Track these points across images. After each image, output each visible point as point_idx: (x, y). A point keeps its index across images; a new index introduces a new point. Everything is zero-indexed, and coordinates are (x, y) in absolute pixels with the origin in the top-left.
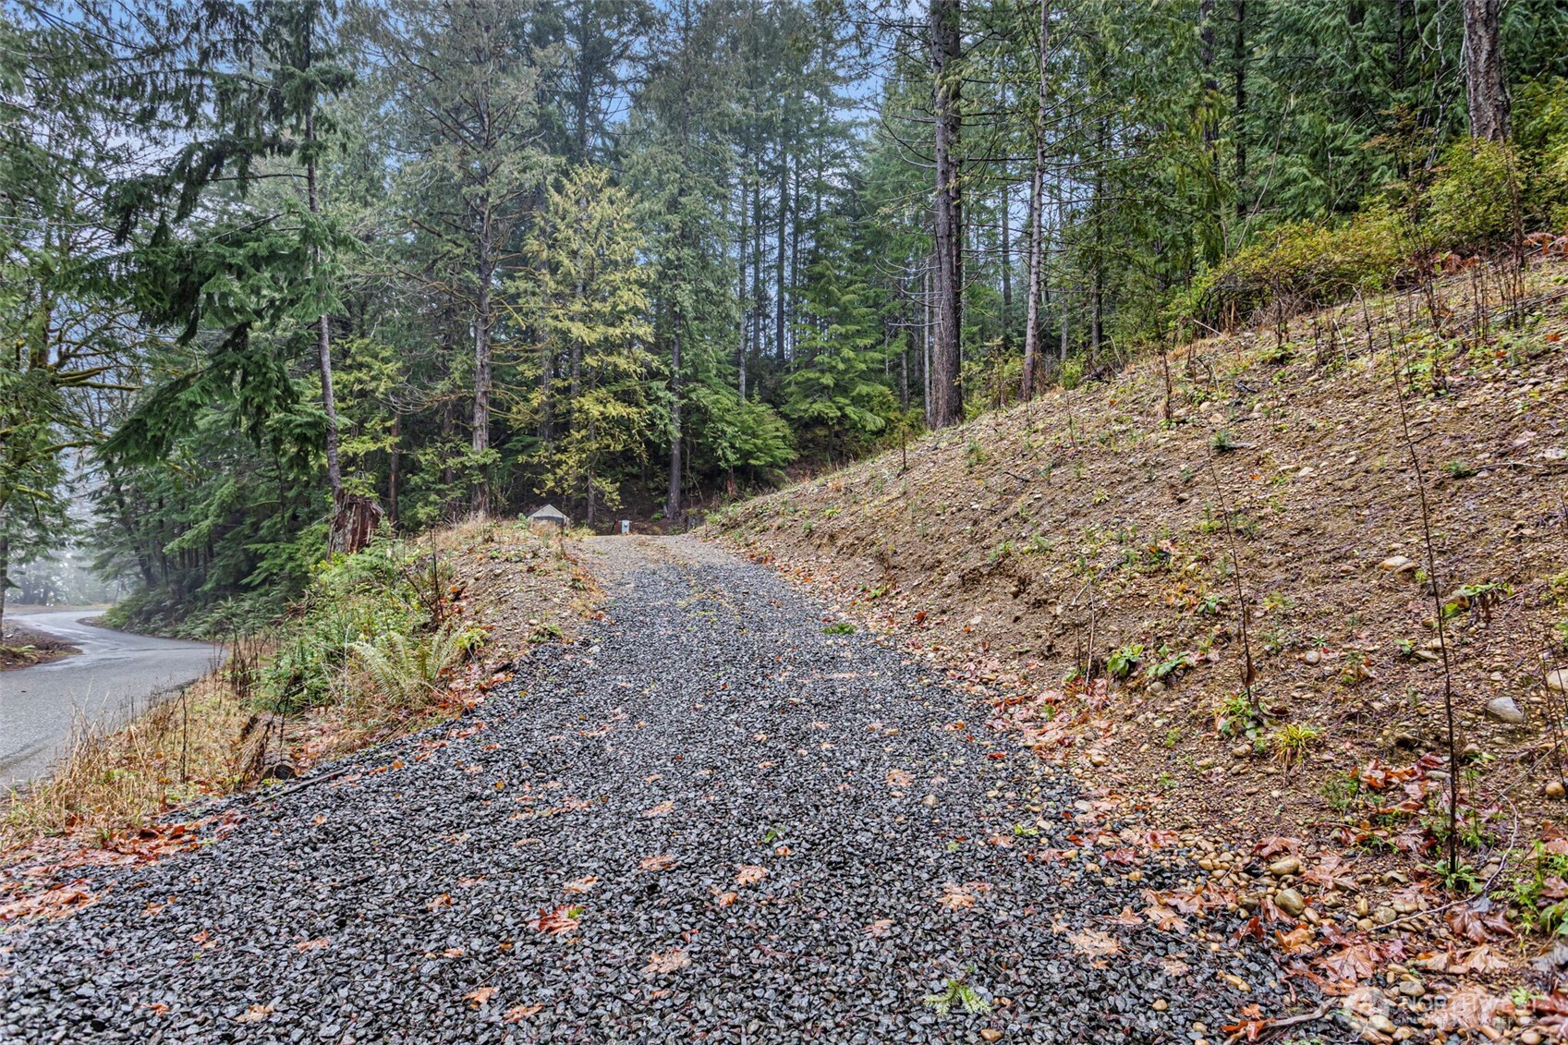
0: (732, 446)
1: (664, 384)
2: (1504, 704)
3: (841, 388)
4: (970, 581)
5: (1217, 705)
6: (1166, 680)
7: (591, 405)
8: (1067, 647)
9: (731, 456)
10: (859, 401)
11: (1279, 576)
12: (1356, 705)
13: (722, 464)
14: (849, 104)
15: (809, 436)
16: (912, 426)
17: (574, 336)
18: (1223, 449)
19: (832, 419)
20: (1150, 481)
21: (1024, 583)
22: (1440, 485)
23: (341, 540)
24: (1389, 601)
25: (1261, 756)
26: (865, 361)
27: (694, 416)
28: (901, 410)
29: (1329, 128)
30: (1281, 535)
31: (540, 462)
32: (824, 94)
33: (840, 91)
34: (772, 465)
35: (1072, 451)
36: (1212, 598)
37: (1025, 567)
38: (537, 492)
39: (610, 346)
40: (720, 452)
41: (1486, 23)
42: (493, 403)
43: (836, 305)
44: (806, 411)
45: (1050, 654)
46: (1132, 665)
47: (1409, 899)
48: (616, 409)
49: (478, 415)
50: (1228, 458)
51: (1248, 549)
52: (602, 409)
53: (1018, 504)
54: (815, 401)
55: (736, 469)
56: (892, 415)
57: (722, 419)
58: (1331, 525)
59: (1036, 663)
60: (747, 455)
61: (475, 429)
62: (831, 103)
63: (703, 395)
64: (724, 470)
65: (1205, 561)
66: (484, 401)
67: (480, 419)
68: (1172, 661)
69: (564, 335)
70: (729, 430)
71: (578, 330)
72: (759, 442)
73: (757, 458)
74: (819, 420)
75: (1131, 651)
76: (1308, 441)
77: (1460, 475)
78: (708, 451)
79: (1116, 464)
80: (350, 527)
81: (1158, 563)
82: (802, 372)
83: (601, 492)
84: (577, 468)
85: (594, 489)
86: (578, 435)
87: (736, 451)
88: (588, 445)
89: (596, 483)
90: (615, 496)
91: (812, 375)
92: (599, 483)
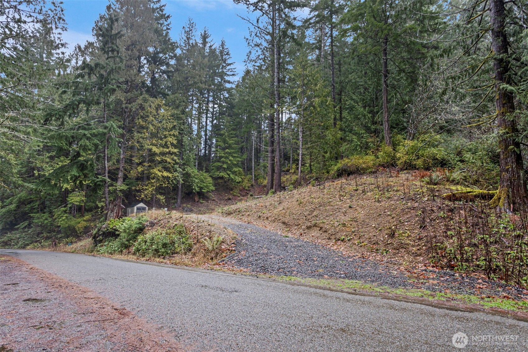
0: (197, 186)
1: (178, 166)
2: (382, 239)
3: (229, 168)
4: (309, 228)
5: (356, 242)
6: (349, 240)
7: (157, 171)
8: (333, 237)
9: (197, 189)
10: (234, 173)
11: (361, 227)
12: (370, 240)
13: (194, 191)
14: (229, 82)
15: (216, 182)
16: (248, 181)
17: (153, 151)
18: (350, 207)
19: (226, 178)
20: (339, 211)
21: (321, 228)
22: (378, 216)
23: (112, 215)
24: (373, 230)
25: (361, 246)
26: (236, 161)
27: (187, 176)
28: (245, 175)
29: (361, 132)
30: (360, 221)
31: (139, 189)
32: (222, 78)
33: (227, 78)
34: (208, 192)
35: (322, 204)
36: (353, 230)
37: (321, 225)
38: (138, 198)
39: (163, 154)
40: (194, 187)
41: (387, 122)
42: (125, 170)
43: (227, 144)
44: (218, 175)
45: (329, 239)
46: (344, 239)
47: (374, 254)
48: (166, 174)
49: (120, 174)
50: (351, 208)
51: (357, 223)
52: (161, 173)
53: (315, 213)
54: (221, 172)
55: (198, 192)
56: (243, 177)
57: (194, 177)
58: (366, 220)
59: (327, 240)
60: (201, 188)
61: (119, 178)
62: (224, 81)
63: (189, 169)
64: (194, 193)
65: (351, 225)
66: (122, 169)
67: (121, 175)
68: (349, 238)
69: (150, 150)
70: (197, 181)
71: (154, 149)
72: (205, 184)
73: (205, 189)
74: (222, 178)
75: (343, 237)
76: (362, 207)
77: (380, 215)
78: (190, 186)
79: (332, 208)
80: (115, 211)
81: (344, 225)
82: (217, 163)
83: (159, 199)
84: (152, 191)
85: (156, 198)
86: (153, 181)
87: (198, 187)
88: (155, 184)
89: (158, 196)
90: (164, 201)
91: (220, 164)
92: (159, 196)
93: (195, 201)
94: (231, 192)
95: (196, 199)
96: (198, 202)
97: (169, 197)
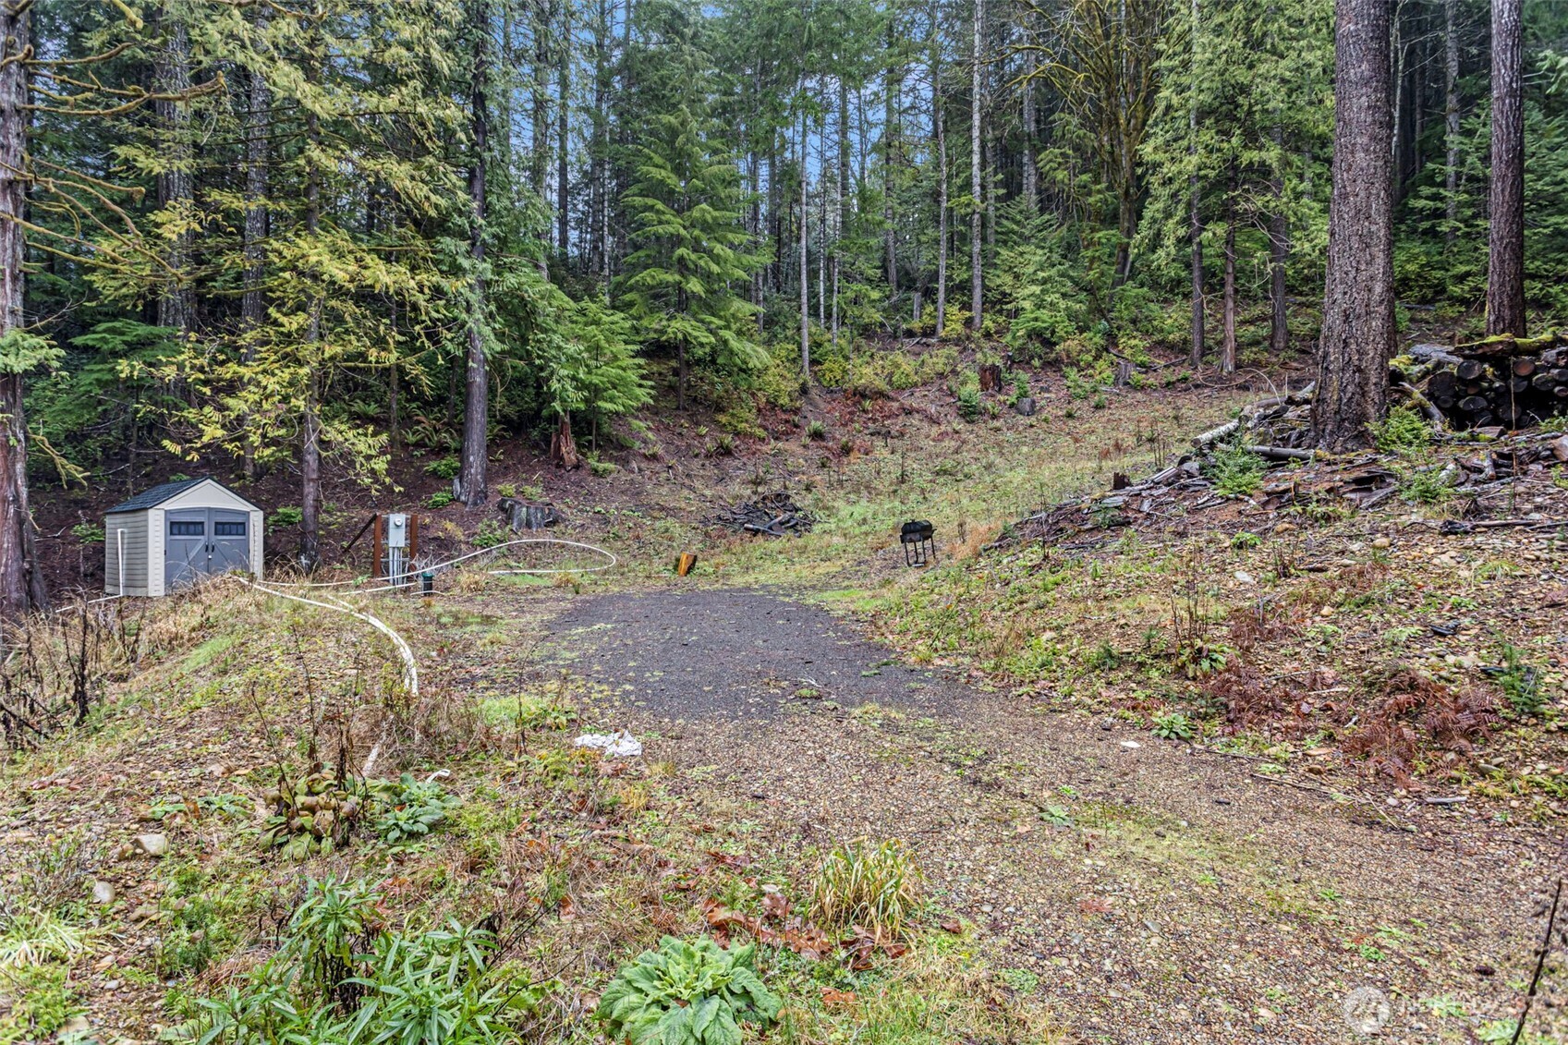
0: (574, 378)
9: (572, 396)
13: (557, 405)
19: (702, 347)
31: (180, 379)
34: (624, 413)
38: (177, 450)
40: (555, 385)
44: (662, 332)
54: (674, 317)
55: (577, 416)
57: (555, 329)
60: (593, 393)
64: (558, 419)
70: (569, 349)
73: (612, 400)
74: (683, 345)
78: (534, 379)
82: (650, 271)
83: (348, 458)
84: (285, 399)
85: (324, 444)
86: (292, 323)
87: (581, 386)
88: (307, 349)
89: (331, 435)
90: (380, 465)
91: (672, 277)
92: (340, 433)
93: (560, 462)
94: (723, 419)
95: (569, 450)
96: (577, 467)
97: (411, 438)
